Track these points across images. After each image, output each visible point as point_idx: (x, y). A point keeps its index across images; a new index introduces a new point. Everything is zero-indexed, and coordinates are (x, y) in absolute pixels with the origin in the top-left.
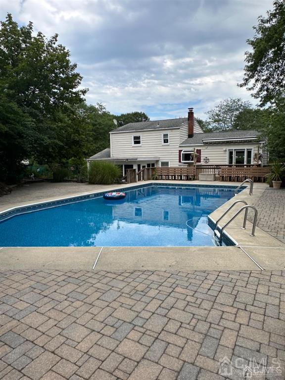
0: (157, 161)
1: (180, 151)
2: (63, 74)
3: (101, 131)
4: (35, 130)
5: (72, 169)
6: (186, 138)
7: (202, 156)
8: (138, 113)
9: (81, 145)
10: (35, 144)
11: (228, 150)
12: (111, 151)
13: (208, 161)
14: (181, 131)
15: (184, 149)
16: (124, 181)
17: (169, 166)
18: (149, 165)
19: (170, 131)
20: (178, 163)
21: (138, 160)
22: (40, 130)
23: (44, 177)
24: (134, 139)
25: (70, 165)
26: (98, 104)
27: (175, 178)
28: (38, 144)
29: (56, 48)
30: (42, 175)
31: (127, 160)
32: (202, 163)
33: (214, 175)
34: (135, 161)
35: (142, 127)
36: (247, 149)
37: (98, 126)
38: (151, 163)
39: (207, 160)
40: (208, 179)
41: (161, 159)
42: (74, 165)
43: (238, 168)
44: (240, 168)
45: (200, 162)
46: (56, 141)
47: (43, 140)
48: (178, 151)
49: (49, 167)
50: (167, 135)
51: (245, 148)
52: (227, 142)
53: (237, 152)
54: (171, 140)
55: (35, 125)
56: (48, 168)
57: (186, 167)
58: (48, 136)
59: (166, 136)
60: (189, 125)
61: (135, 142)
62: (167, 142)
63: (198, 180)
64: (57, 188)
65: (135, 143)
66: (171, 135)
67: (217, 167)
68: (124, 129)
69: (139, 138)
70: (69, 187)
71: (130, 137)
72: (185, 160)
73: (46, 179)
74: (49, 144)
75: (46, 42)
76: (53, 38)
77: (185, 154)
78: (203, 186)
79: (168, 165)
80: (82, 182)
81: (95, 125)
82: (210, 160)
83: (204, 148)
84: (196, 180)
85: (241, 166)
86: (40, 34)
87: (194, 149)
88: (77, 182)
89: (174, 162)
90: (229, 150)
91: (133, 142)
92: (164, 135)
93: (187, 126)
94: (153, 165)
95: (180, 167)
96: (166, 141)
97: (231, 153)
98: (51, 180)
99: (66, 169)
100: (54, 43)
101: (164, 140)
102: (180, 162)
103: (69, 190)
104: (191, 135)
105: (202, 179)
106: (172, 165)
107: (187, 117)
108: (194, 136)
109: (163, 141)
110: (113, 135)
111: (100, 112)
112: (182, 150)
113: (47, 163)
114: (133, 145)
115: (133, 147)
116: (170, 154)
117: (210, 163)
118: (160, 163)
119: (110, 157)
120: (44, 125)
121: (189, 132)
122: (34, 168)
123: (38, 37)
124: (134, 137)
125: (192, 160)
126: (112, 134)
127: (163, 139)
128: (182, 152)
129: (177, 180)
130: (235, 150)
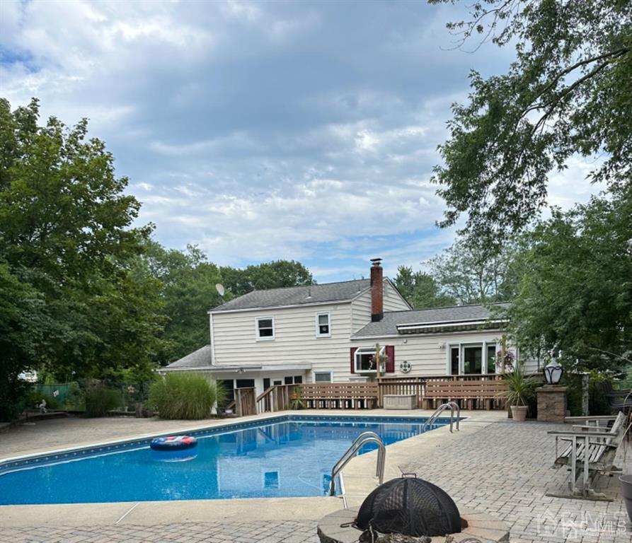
0: (308, 372)
1: (353, 350)
2: (102, 198)
3: (195, 308)
4: (45, 313)
5: (131, 389)
6: (367, 323)
7: (396, 358)
8: (286, 262)
9: (140, 341)
10: (45, 340)
11: (448, 347)
12: (213, 352)
13: (408, 369)
14: (354, 307)
15: (361, 346)
16: (229, 411)
17: (332, 382)
18: (288, 380)
19: (332, 308)
20: (350, 374)
21: (263, 369)
22: (55, 313)
23: (68, 408)
24: (260, 326)
25: (126, 382)
26: (189, 247)
27: (337, 404)
28: (52, 340)
29: (87, 146)
30: (65, 403)
31: (242, 369)
32: (398, 373)
33: (414, 397)
34: (257, 371)
35: (277, 301)
36: (487, 344)
37: (187, 296)
38: (293, 375)
39: (406, 366)
40: (400, 407)
41: (314, 366)
42: (136, 383)
43: (468, 382)
44: (472, 382)
45: (393, 371)
46: (89, 334)
47: (62, 334)
48: (349, 350)
49: (81, 387)
50: (327, 316)
51: (483, 340)
52: (447, 330)
53: (466, 349)
54: (334, 327)
55: (44, 304)
56: (77, 388)
57: (365, 381)
58: (72, 323)
59: (323, 318)
60: (372, 295)
61: (261, 331)
62: (327, 332)
63: (382, 407)
64: (91, 427)
65: (261, 335)
66: (334, 318)
67: (423, 381)
68: (240, 303)
69: (269, 323)
70: (116, 426)
71: (251, 323)
72: (362, 369)
73: (70, 412)
74: (74, 340)
75: (66, 134)
76: (79, 127)
77: (363, 355)
78: (392, 419)
79: (330, 380)
80: (145, 415)
81: (183, 294)
82: (413, 368)
83: (400, 342)
84: (378, 408)
85: (474, 378)
86: (53, 121)
87: (377, 345)
88: (136, 416)
89: (342, 374)
90: (451, 346)
91: (258, 333)
92: (320, 316)
93: (370, 296)
94: (299, 379)
95: (353, 382)
96: (324, 329)
97: (455, 352)
98: (82, 413)
99: (118, 391)
100: (82, 138)
101: (321, 327)
102: (352, 372)
103: (115, 431)
104: (377, 317)
105: (389, 406)
106: (337, 379)
107: (370, 278)
108: (384, 318)
109: (318, 330)
110: (215, 317)
111: (194, 266)
112: (356, 348)
113: (75, 378)
114: (258, 337)
115: (258, 342)
116: (333, 356)
117: (412, 374)
118: (313, 375)
119: (210, 363)
120: (63, 303)
121: (373, 310)
122: (46, 389)
123: (50, 128)
124: (260, 322)
125: (374, 367)
126: (213, 314)
127: (317, 325)
128: (356, 353)
129: (354, 409)
130: (462, 345)
